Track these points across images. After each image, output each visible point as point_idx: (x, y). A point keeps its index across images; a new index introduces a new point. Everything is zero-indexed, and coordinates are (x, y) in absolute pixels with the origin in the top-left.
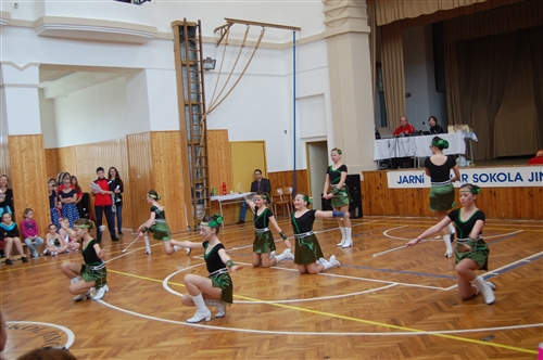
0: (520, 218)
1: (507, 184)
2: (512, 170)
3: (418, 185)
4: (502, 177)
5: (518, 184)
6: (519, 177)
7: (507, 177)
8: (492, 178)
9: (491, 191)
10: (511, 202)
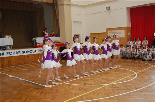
0: (36, 62)
1: (32, 53)
2: (34, 49)
3: (1, 56)
4: (31, 51)
5: (35, 53)
6: (35, 51)
7: (32, 51)
8: (28, 52)
9: (28, 56)
10: (33, 58)
